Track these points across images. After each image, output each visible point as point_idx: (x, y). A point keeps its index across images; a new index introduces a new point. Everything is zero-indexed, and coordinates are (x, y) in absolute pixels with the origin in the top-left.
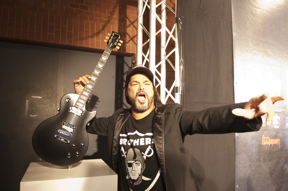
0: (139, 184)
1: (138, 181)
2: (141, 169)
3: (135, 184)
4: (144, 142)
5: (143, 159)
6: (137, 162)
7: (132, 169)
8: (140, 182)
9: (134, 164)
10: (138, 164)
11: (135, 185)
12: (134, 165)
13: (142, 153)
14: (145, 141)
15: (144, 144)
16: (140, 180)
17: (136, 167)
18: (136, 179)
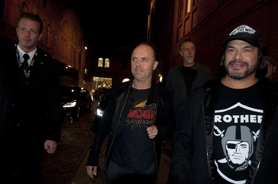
0: (244, 169)
1: (243, 166)
2: (249, 152)
3: (238, 169)
4: (255, 119)
5: (253, 139)
6: (243, 143)
7: (236, 151)
8: (245, 167)
9: (238, 145)
10: (244, 146)
11: (237, 171)
12: (239, 147)
13: (253, 132)
14: (257, 118)
15: (255, 122)
16: (245, 165)
17: (241, 149)
18: (240, 163)
